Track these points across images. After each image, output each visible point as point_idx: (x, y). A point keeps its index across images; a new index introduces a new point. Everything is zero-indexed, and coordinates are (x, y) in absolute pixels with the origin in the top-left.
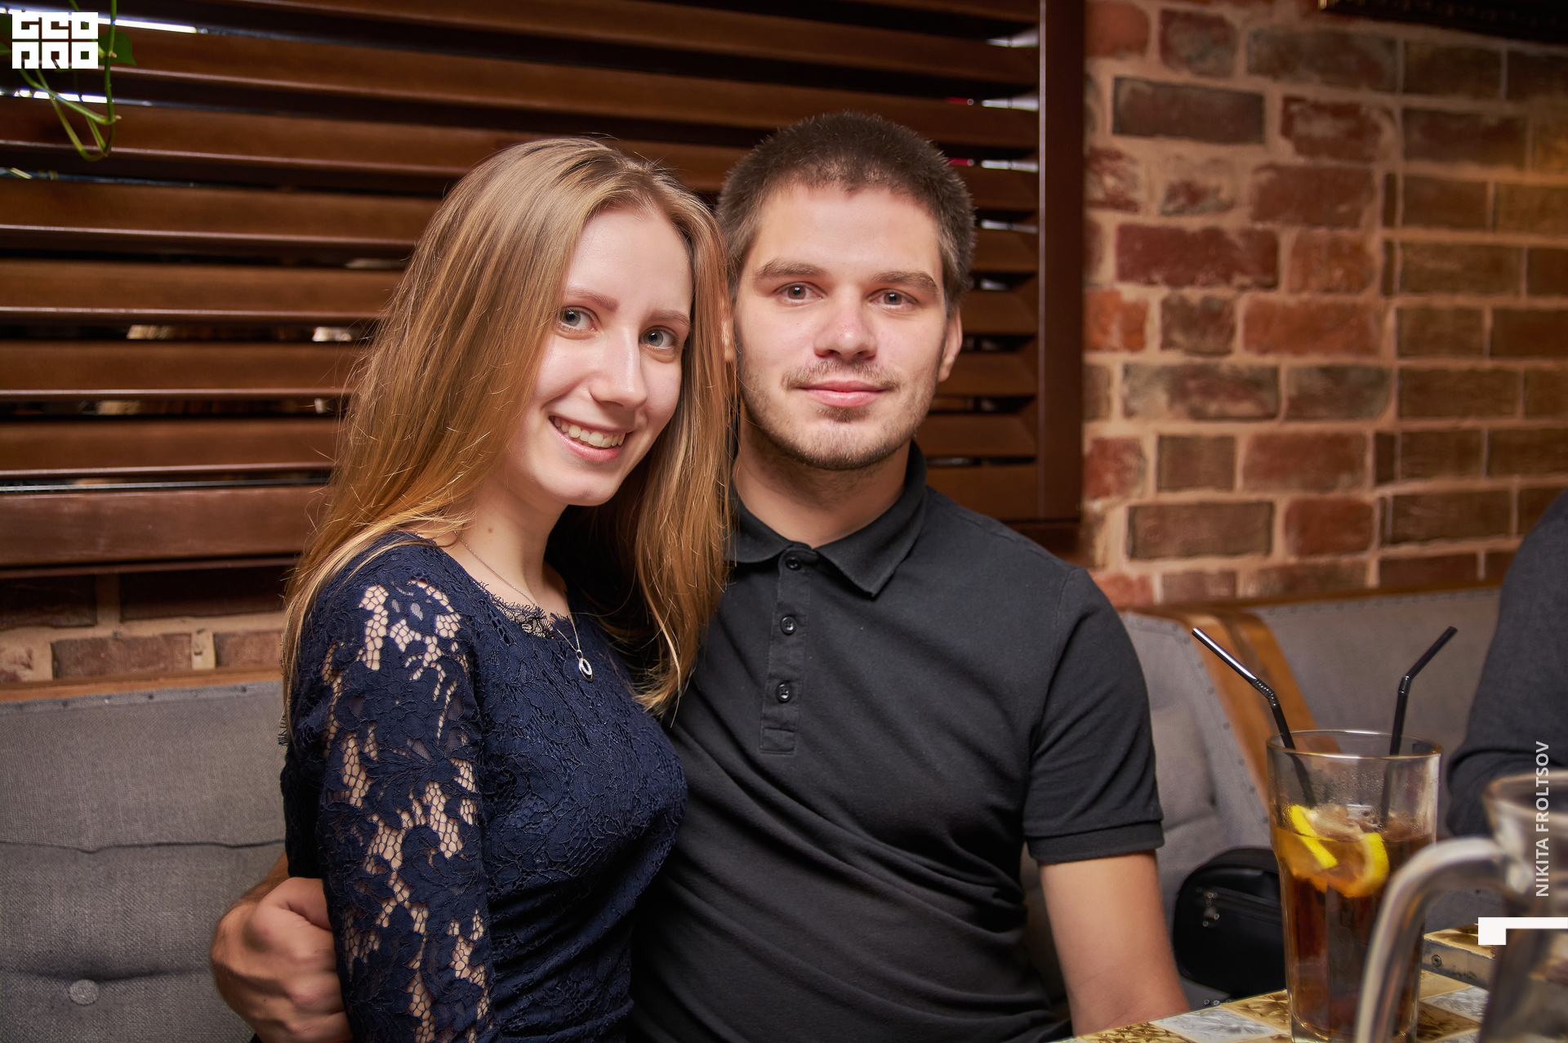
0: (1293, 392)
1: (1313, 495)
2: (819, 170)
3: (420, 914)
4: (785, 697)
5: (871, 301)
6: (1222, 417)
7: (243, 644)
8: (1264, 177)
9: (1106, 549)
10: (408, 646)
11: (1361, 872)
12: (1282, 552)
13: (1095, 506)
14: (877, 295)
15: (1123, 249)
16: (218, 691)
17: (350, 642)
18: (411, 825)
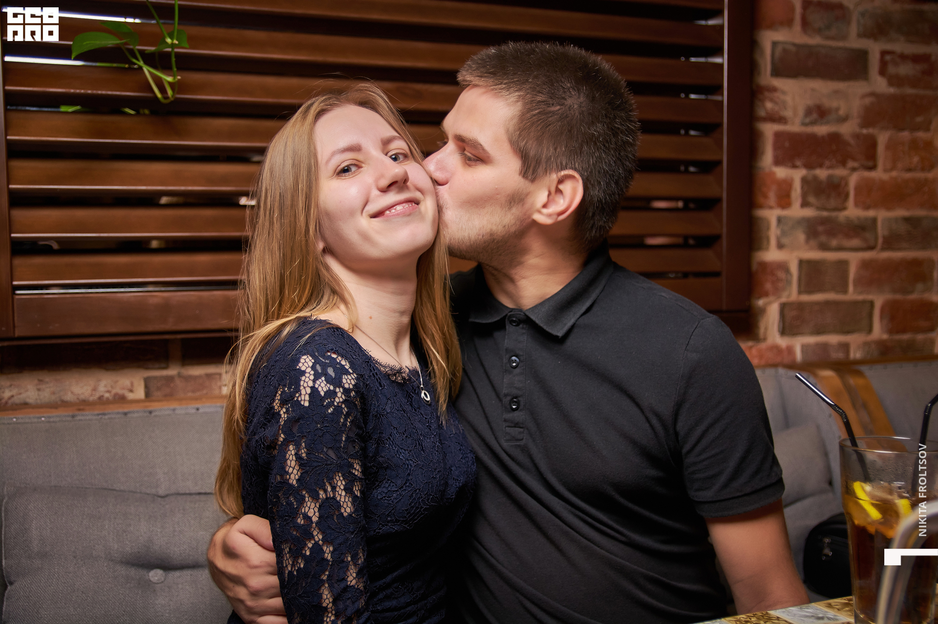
0: (886, 233)
1: (899, 297)
3: (328, 549)
4: (514, 407)
6: (840, 249)
8: (868, 101)
9: (766, 329)
10: (326, 393)
11: (897, 523)
12: (878, 332)
13: (761, 302)
15: (777, 146)
17: (291, 388)
18: (324, 496)
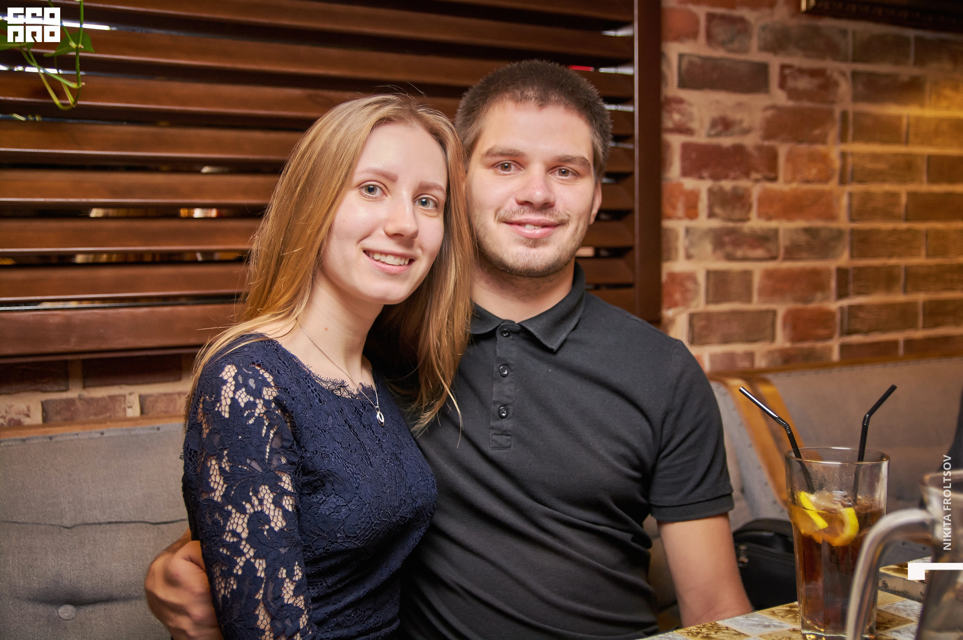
0: (787, 243)
1: (800, 306)
2: (522, 93)
3: (261, 565)
4: (504, 415)
5: (551, 173)
6: (745, 259)
7: (157, 401)
8: (769, 113)
10: (246, 404)
11: (842, 531)
12: (781, 341)
13: (669, 313)
14: (554, 170)
15: (685, 157)
16: (143, 429)
17: (212, 397)
18: (252, 511)
